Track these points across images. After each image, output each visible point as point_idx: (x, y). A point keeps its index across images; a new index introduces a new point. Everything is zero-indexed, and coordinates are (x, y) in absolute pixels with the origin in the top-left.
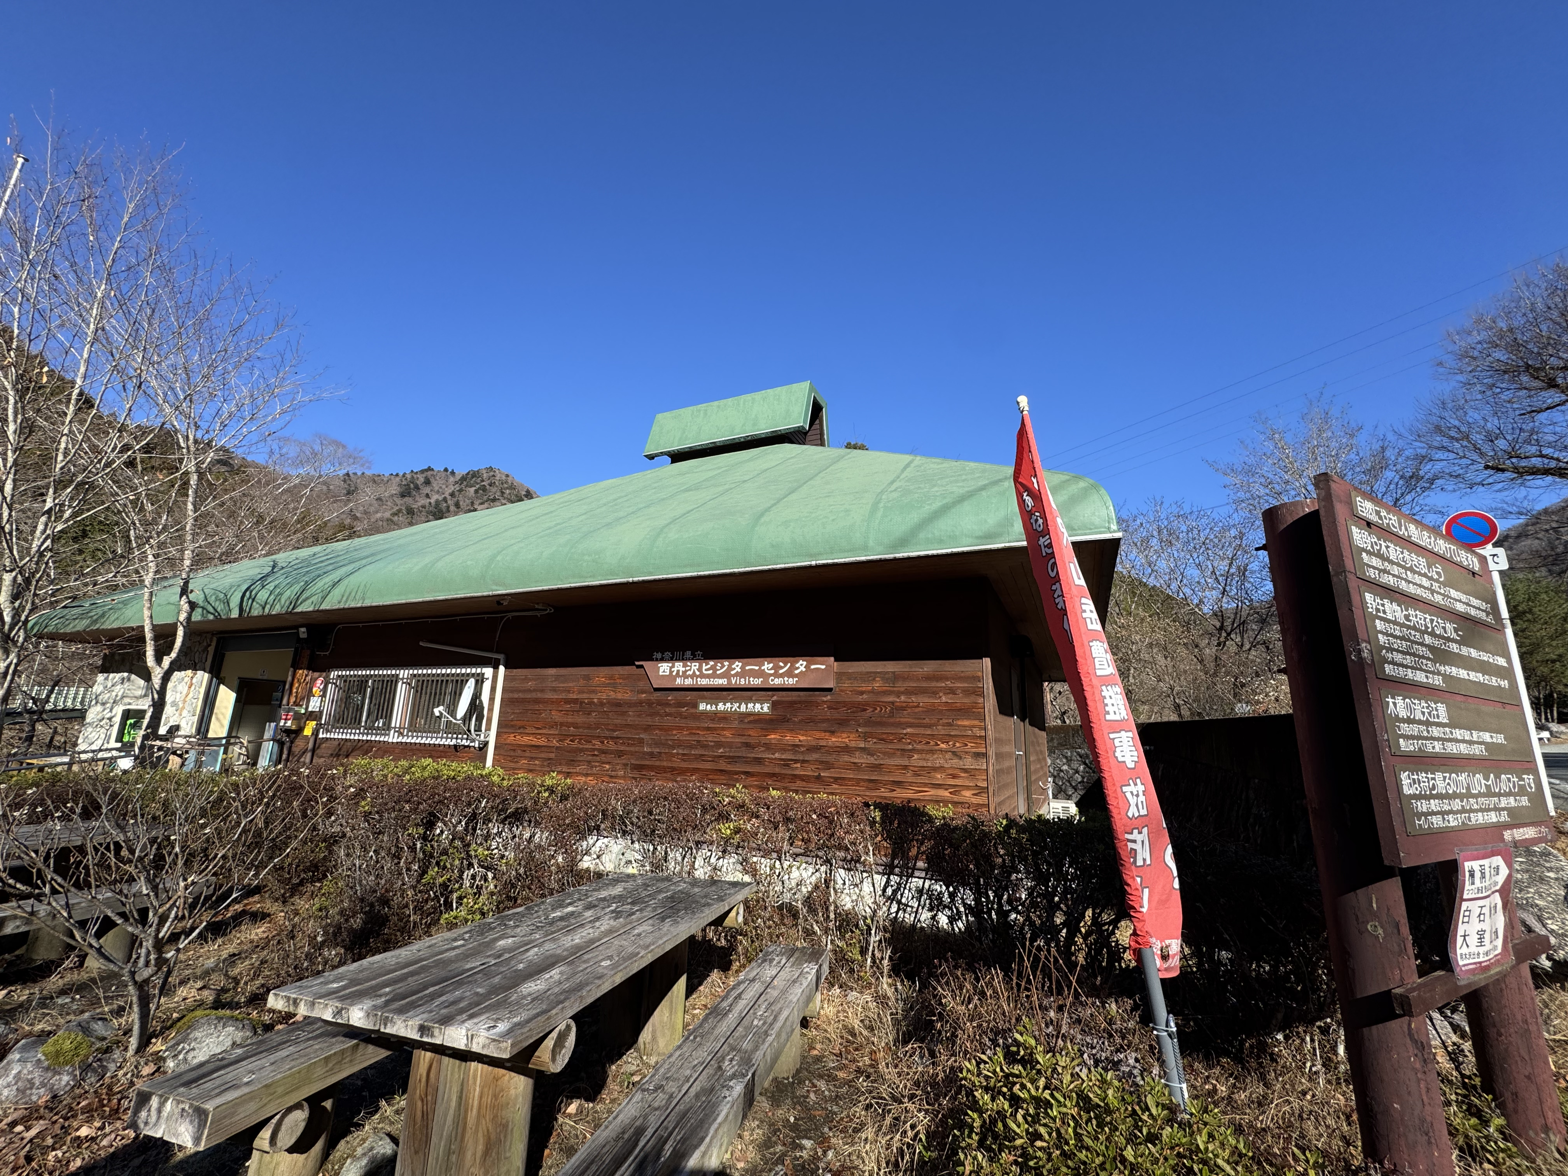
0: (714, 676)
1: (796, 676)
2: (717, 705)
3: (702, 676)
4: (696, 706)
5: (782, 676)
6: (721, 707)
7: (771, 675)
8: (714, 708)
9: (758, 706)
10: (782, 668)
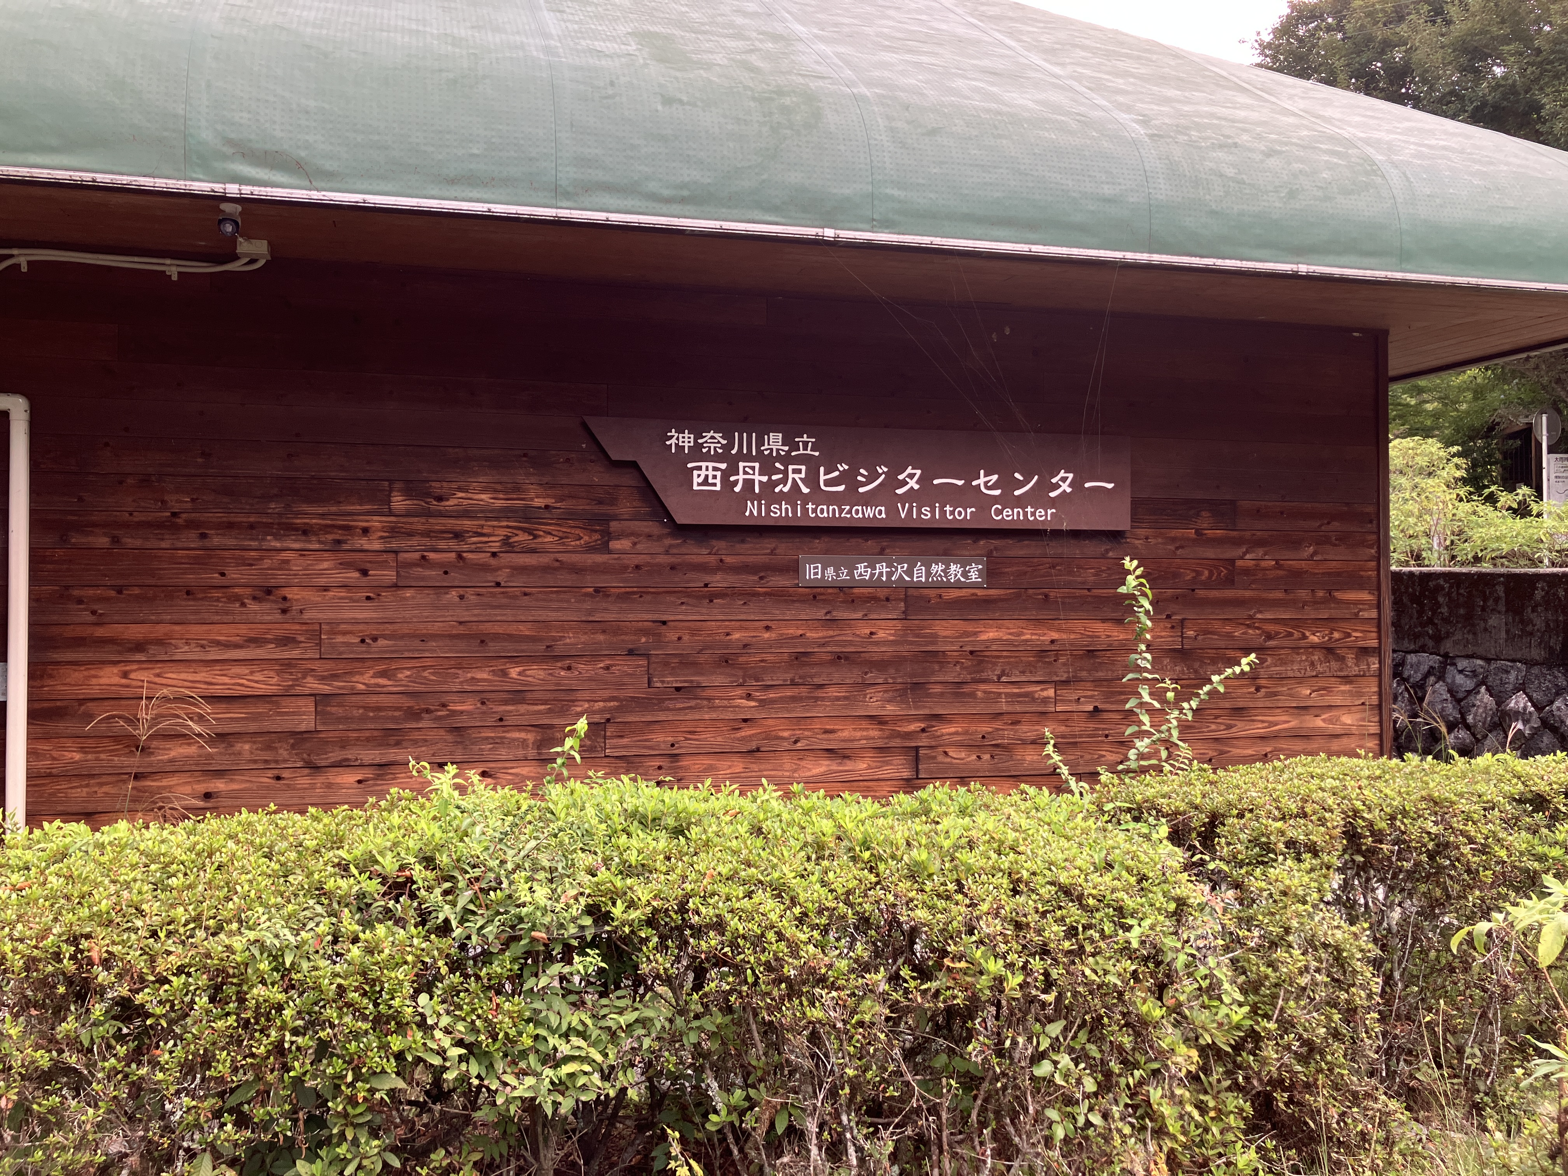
0: (852, 497)
1: (1053, 503)
2: (852, 569)
3: (818, 496)
4: (794, 569)
5: (1021, 502)
6: (862, 571)
7: (995, 500)
8: (844, 575)
9: (955, 569)
10: (1021, 484)
